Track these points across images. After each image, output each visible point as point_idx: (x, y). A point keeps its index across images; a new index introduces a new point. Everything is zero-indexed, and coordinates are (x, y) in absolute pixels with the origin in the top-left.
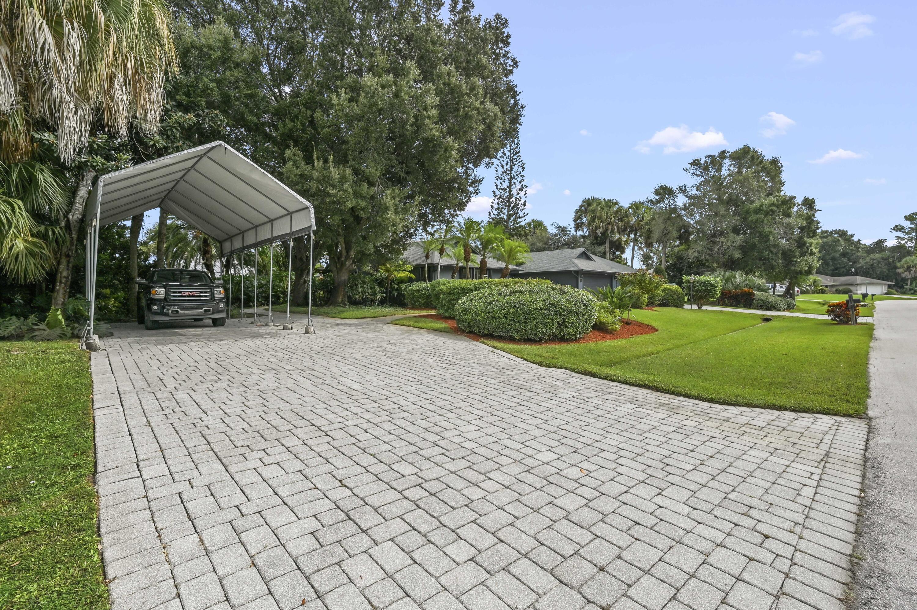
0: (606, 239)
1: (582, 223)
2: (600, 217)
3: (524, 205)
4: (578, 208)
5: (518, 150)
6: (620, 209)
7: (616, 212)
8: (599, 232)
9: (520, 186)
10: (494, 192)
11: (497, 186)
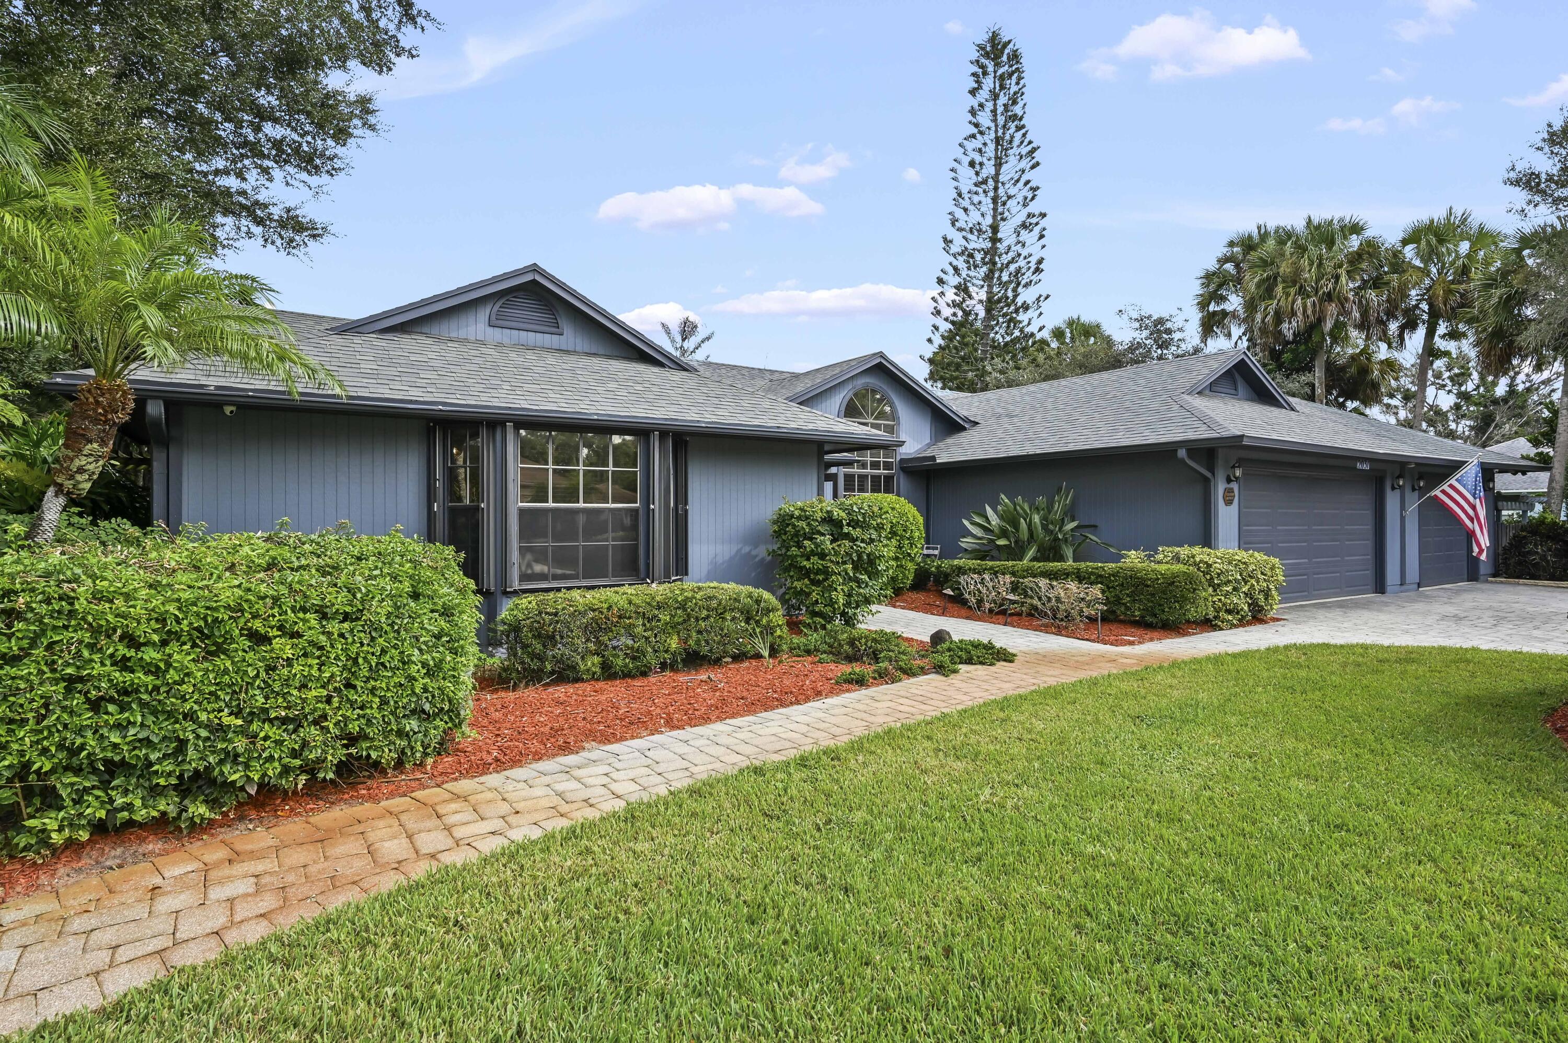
0: (1314, 353)
1: (1224, 313)
2: (1294, 280)
3: (1038, 270)
4: (1212, 265)
5: (1018, 110)
6: (1370, 249)
7: (1356, 258)
8: (1288, 329)
9: (1021, 217)
10: (947, 241)
11: (954, 222)
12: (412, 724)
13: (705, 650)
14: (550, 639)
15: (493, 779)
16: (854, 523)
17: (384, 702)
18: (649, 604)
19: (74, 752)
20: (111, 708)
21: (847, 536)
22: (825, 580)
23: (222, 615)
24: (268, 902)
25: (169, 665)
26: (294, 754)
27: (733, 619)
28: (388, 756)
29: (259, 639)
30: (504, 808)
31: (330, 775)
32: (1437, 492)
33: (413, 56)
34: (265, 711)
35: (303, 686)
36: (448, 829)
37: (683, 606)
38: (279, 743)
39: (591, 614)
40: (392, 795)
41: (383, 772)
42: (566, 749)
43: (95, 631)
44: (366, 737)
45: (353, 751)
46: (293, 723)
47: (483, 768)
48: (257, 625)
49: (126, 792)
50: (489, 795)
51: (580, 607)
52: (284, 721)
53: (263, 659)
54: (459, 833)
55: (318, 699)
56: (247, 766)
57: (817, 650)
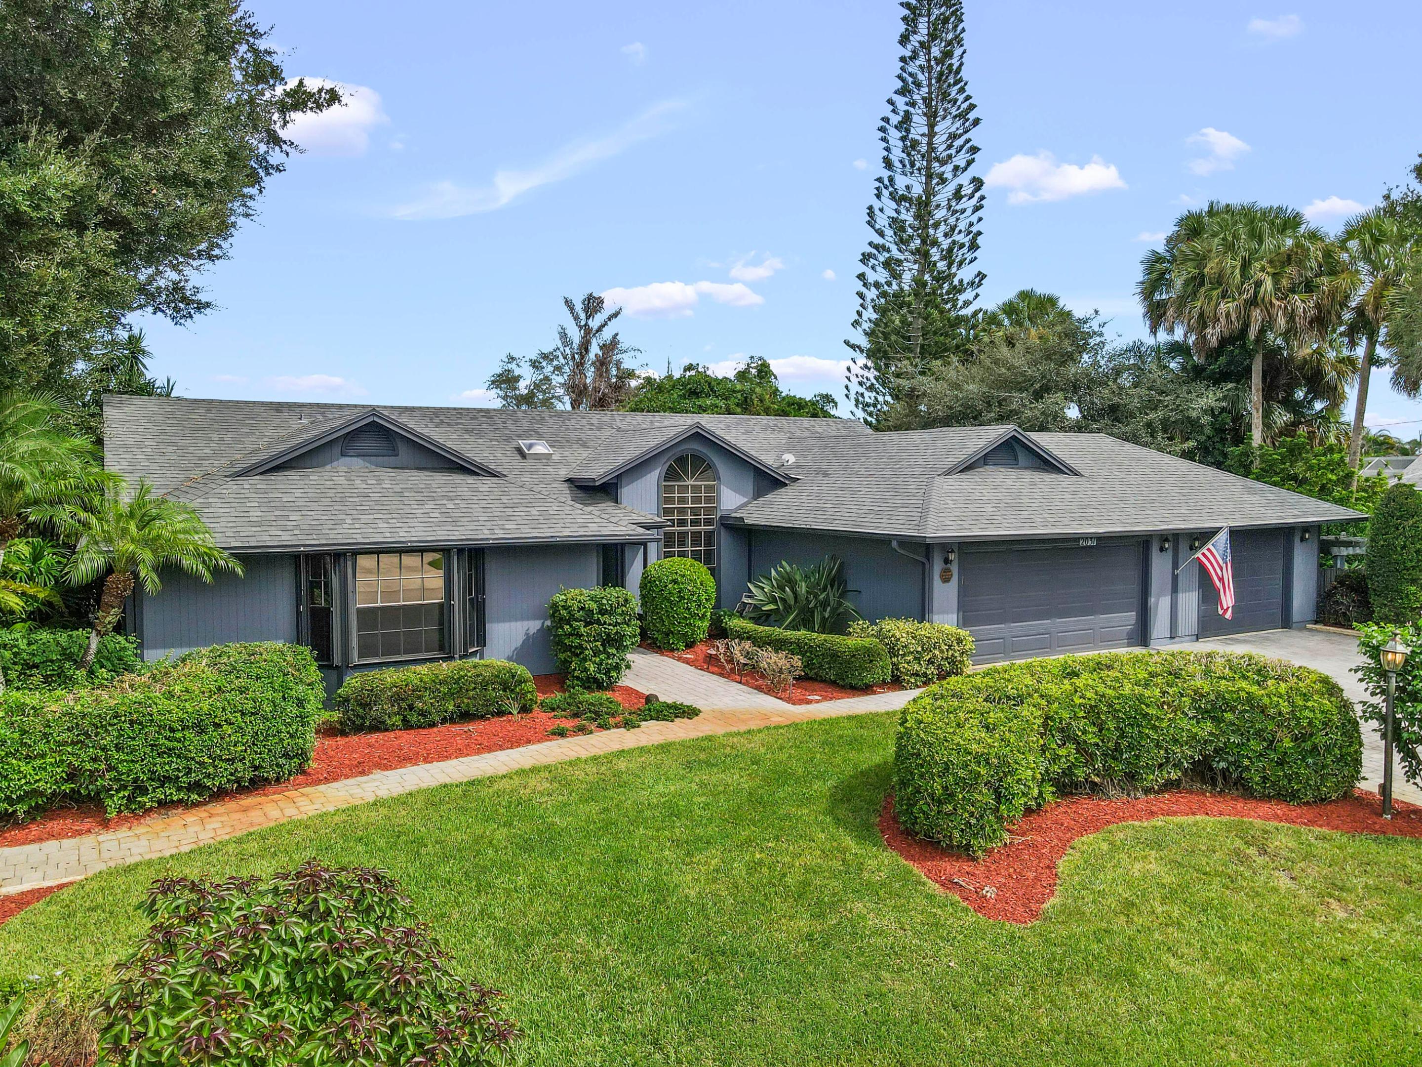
0: (1251, 356)
12: (282, 761)
13: (472, 710)
14: (365, 705)
15: (322, 788)
16: (602, 612)
17: (270, 750)
18: (434, 681)
19: (154, 773)
20: (165, 756)
21: (598, 622)
22: (581, 653)
23: (204, 717)
24: (228, 830)
25: (185, 739)
26: (231, 774)
27: (494, 689)
28: (272, 775)
29: (217, 726)
30: (323, 800)
31: (247, 784)
32: (1199, 555)
33: (280, 171)
34: (221, 756)
35: (235, 745)
36: (297, 808)
37: (457, 682)
38: (226, 770)
39: (394, 689)
40: (274, 793)
41: (270, 783)
42: (363, 773)
43: (160, 726)
44: (262, 767)
45: (257, 773)
46: (231, 761)
47: (318, 782)
48: (217, 720)
49: (170, 789)
50: (318, 794)
51: (388, 685)
52: (228, 760)
53: (219, 735)
54: (302, 809)
55: (242, 751)
56: (214, 779)
57: (558, 707)
